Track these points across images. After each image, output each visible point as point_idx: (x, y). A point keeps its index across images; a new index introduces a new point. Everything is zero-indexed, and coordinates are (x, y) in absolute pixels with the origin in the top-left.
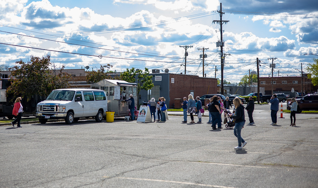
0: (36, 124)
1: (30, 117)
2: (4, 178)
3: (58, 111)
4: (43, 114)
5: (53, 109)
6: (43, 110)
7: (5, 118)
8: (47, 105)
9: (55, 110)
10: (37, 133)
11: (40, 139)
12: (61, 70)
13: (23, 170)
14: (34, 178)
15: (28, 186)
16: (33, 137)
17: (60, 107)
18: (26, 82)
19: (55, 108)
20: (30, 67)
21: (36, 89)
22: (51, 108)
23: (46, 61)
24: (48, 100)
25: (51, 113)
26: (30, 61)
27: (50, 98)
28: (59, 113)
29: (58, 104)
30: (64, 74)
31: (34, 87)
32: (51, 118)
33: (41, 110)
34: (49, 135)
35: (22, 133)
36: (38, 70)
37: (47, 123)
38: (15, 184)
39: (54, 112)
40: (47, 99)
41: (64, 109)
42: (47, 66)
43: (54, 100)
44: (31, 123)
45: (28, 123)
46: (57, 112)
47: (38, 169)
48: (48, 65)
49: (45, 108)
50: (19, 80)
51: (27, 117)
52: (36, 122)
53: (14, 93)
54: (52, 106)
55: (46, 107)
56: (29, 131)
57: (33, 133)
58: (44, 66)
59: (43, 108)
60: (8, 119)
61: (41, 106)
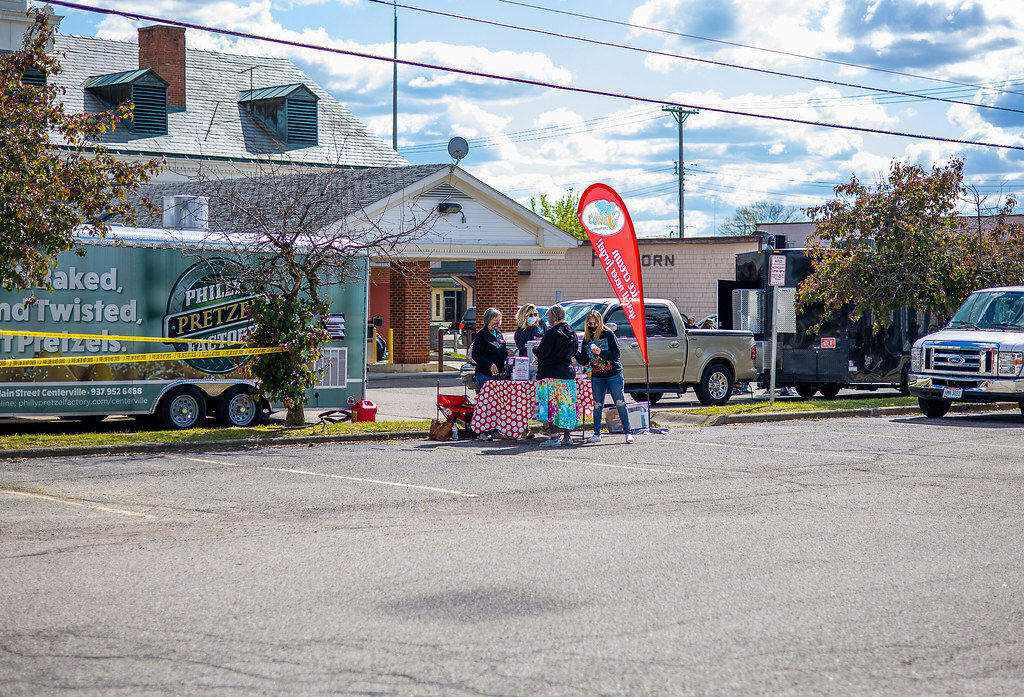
0: (908, 417)
1: (880, 391)
2: (853, 631)
3: (994, 372)
4: (935, 382)
5: (973, 365)
6: (936, 368)
7: (786, 393)
8: (950, 347)
9: (983, 368)
10: (922, 452)
11: (939, 476)
12: (1002, 216)
13: (918, 602)
14: (972, 640)
15: (958, 670)
16: (911, 469)
17: (1002, 355)
18: (868, 261)
19: (983, 358)
20: (885, 205)
21: (906, 288)
22: (967, 361)
23: (946, 183)
24: (953, 328)
25: (968, 377)
26: (888, 183)
27: (962, 323)
28: (998, 378)
29: (994, 346)
30: (1012, 229)
31: (901, 278)
32: (966, 397)
33: (928, 367)
34: (971, 464)
35: (869, 449)
36: (917, 214)
37: (948, 415)
38: (904, 662)
39: (976, 374)
40: (951, 324)
41: (1017, 362)
42: (951, 201)
43: (976, 329)
44: (889, 413)
45: (877, 414)
46: (989, 374)
47: (976, 601)
48: (953, 196)
49: (945, 360)
50: (845, 255)
51: (869, 392)
52: (909, 411)
53: (824, 301)
54: (969, 351)
55: (945, 356)
56: (892, 445)
57: (906, 453)
58: (936, 200)
59: (937, 359)
60: (797, 395)
61: (928, 351)
